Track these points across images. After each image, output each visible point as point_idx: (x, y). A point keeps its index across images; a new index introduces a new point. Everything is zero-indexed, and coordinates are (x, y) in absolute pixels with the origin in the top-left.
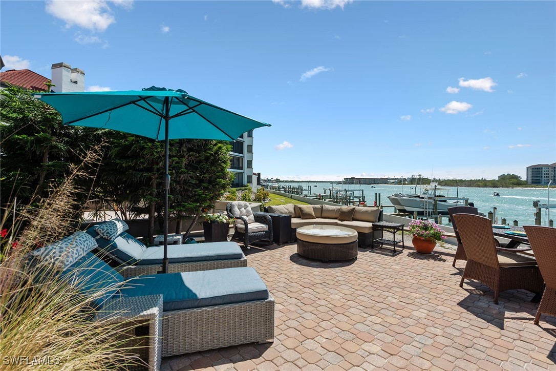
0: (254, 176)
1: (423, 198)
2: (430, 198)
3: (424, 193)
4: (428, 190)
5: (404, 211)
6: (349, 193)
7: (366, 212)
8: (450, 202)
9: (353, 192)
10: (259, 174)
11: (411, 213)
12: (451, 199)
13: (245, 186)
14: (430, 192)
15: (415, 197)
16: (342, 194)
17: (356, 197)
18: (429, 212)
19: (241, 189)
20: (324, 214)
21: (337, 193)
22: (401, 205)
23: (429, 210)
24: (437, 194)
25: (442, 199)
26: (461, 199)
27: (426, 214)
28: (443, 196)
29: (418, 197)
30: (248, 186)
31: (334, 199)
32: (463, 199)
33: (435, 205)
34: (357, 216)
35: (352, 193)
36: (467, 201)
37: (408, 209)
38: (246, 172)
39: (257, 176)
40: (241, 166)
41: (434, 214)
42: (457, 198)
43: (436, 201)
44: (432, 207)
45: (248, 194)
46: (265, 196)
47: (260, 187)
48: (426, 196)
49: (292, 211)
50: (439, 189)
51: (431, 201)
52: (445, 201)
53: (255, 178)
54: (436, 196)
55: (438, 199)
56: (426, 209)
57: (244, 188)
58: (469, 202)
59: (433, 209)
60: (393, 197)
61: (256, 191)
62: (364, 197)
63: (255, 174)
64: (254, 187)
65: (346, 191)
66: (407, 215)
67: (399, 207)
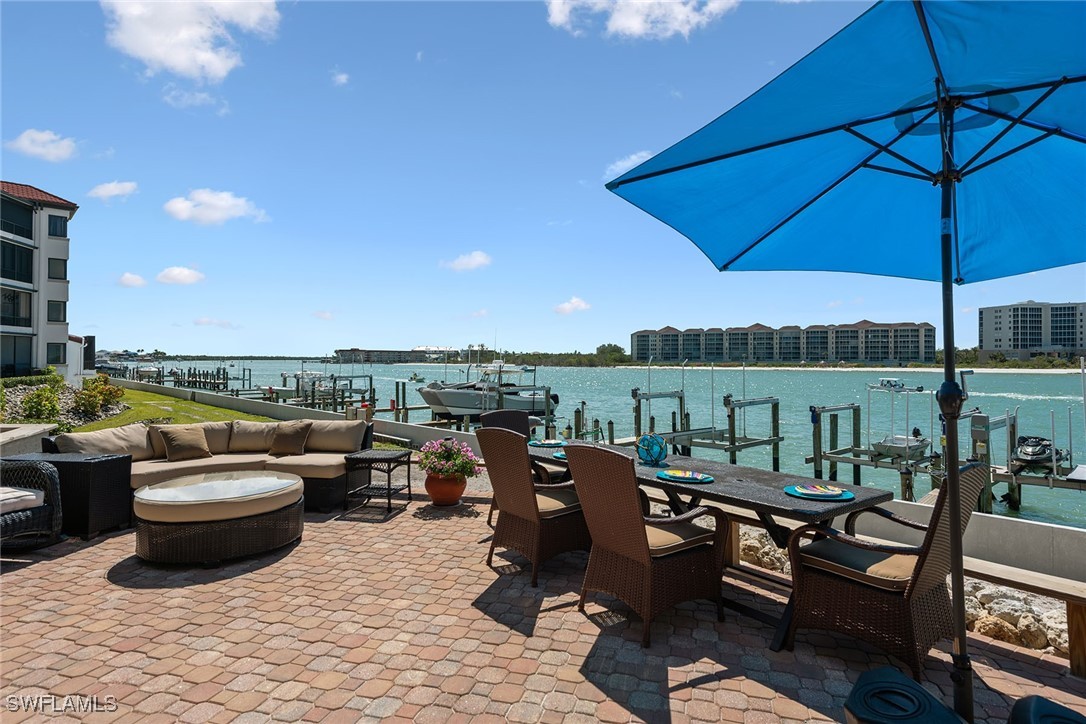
0: (70, 345)
1: (480, 389)
2: (491, 389)
3: (482, 381)
4: (488, 375)
5: (448, 416)
6: (340, 384)
7: (336, 431)
8: (525, 395)
9: (351, 382)
10: (90, 340)
11: (460, 418)
12: (526, 388)
13: (39, 373)
14: (492, 378)
15: (468, 387)
16: (327, 385)
17: (357, 391)
19: (22, 382)
20: (235, 444)
21: (314, 384)
22: (444, 405)
24: (504, 381)
25: (512, 389)
26: (539, 389)
28: (513, 385)
29: (473, 387)
30: (49, 372)
31: (306, 397)
32: (543, 388)
33: (500, 402)
34: (315, 442)
35: (348, 382)
36: (548, 391)
37: (454, 411)
38: (43, 332)
39: (83, 346)
40: (23, 314)
42: (533, 388)
43: (501, 395)
44: (494, 405)
45: (48, 394)
46: (110, 399)
47: (93, 374)
48: (485, 385)
49: (143, 441)
50: (507, 372)
51: (494, 394)
52: (516, 394)
53: (75, 353)
54: (502, 385)
55: (504, 389)
56: (485, 409)
57: (34, 378)
58: (551, 393)
60: (428, 389)
61: (78, 385)
62: (373, 391)
63: (77, 340)
64: (74, 374)
65: (334, 379)
66: (453, 423)
67: (439, 409)
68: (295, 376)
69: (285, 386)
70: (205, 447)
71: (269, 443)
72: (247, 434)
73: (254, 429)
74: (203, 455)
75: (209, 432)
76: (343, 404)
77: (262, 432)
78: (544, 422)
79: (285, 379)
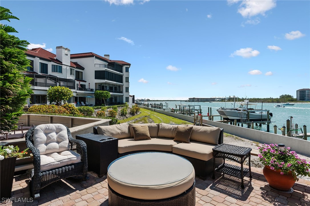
0: (130, 97)
1: (240, 110)
2: (244, 110)
3: (240, 107)
4: (243, 105)
5: (227, 119)
6: (191, 107)
7: (205, 132)
8: (257, 113)
9: (194, 107)
10: (134, 96)
11: (233, 120)
12: (258, 110)
13: (124, 104)
14: (244, 106)
15: (234, 110)
16: (187, 108)
17: (196, 110)
18: (244, 119)
19: (121, 106)
20: (161, 134)
21: (184, 108)
22: (226, 115)
23: (244, 118)
24: (249, 107)
25: (253, 111)
26: (264, 111)
27: (242, 121)
28: (253, 109)
29: (237, 109)
30: (126, 104)
31: (182, 111)
32: (266, 110)
33: (248, 115)
34: (195, 137)
36: (268, 112)
37: (230, 118)
38: (125, 95)
39: (132, 98)
40: (121, 91)
41: (247, 121)
42: (261, 110)
43: (248, 112)
44: (245, 116)
45: (125, 109)
46: (137, 110)
47: (134, 104)
48: (242, 109)
49: (126, 130)
50: (250, 104)
51: (245, 112)
52: (254, 112)
53: (131, 99)
54: (248, 109)
55: (250, 111)
56: (242, 117)
57: (123, 105)
59: (247, 118)
60: (220, 110)
61: (131, 107)
62: (201, 110)
63: (131, 96)
64: (130, 104)
65: (189, 106)
66: (229, 122)
67: (225, 117)
68: (179, 105)
69: (176, 108)
70: (149, 135)
71: (174, 135)
72: (164, 130)
73: (167, 128)
74: (147, 138)
75: (150, 128)
76: (192, 113)
77: (171, 129)
78: (266, 123)
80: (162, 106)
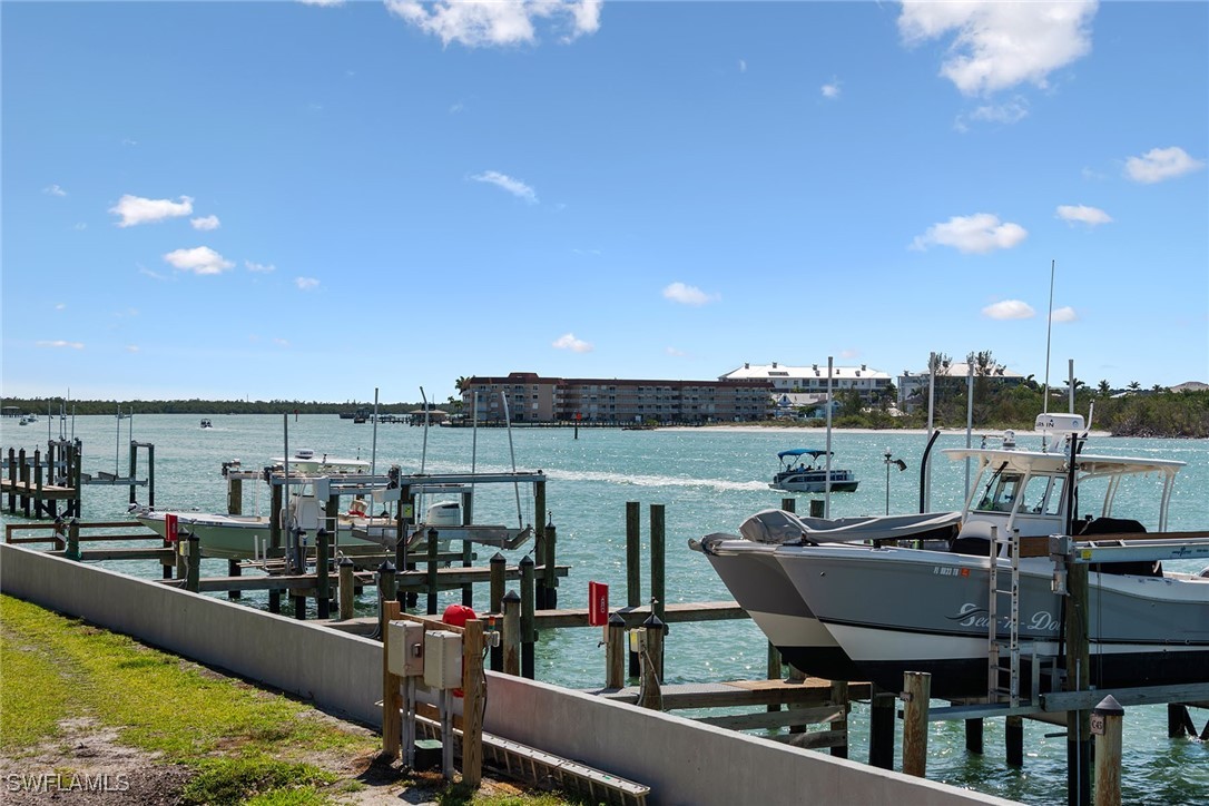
1: (979, 545)
2: (1031, 546)
3: (989, 507)
4: (1017, 478)
5: (827, 660)
9: (468, 497)
11: (885, 678)
14: (1032, 494)
16: (378, 512)
17: (491, 535)
18: (1026, 665)
21: (332, 506)
22: (802, 610)
23: (1026, 648)
25: (1128, 548)
27: (1004, 680)
28: (1133, 528)
29: (947, 535)
31: (300, 554)
33: (1072, 607)
35: (458, 498)
37: (863, 644)
41: (1067, 686)
43: (1075, 573)
44: (1044, 621)
48: (1001, 528)
50: (1102, 466)
51: (1042, 567)
52: (1145, 569)
54: (1078, 528)
55: (1091, 549)
56: (1003, 637)
59: (1058, 639)
60: (744, 544)
62: (546, 536)
65: (405, 488)
66: (858, 694)
67: (798, 632)
69: (235, 509)
76: (432, 583)
79: (236, 486)
80: (74, 476)
